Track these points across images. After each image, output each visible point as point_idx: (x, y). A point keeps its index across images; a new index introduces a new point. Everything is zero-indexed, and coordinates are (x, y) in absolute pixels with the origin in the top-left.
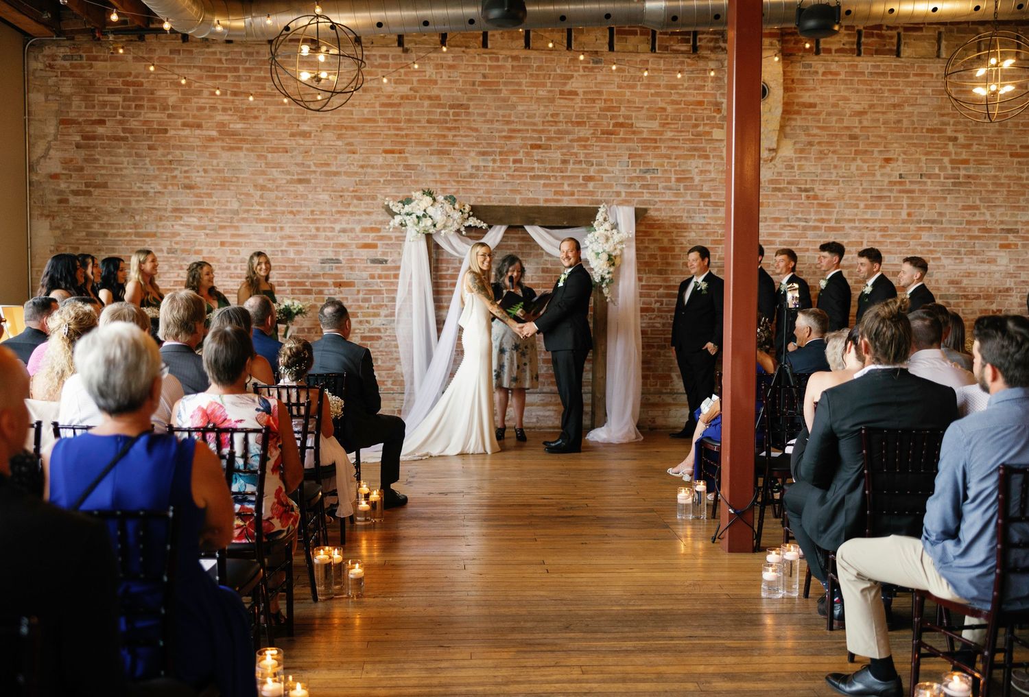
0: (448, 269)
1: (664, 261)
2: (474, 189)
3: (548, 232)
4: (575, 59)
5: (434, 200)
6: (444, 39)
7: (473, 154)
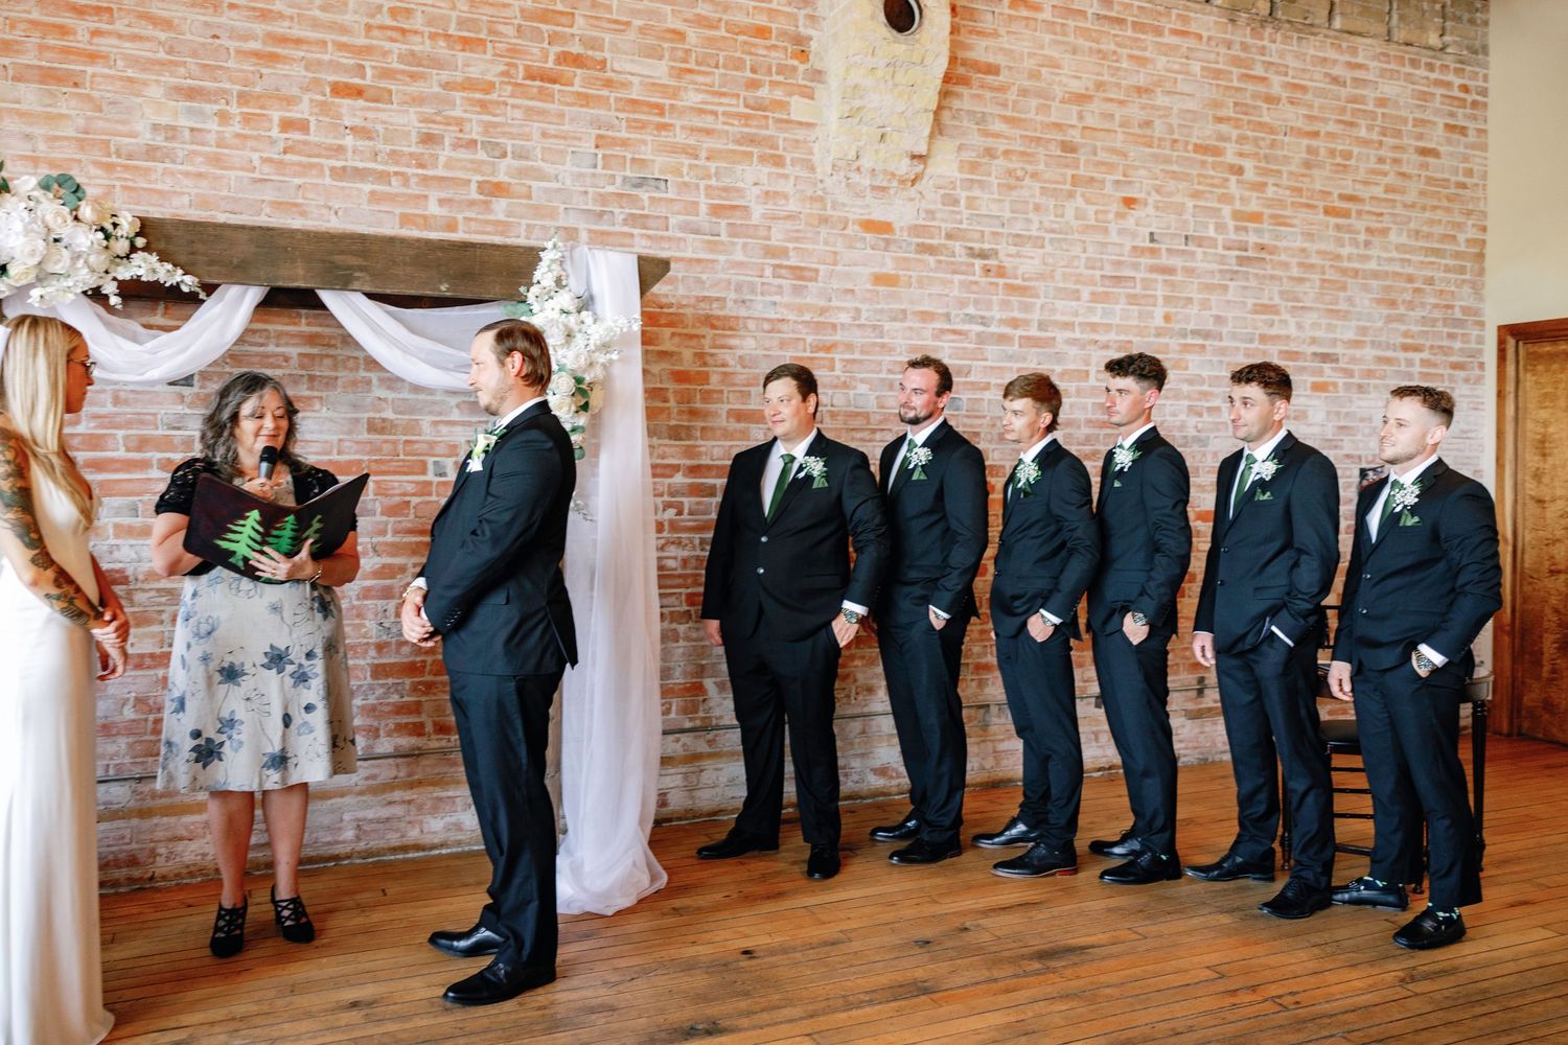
1: (685, 407)
2: (160, 193)
3: (388, 313)
7: (155, 92)
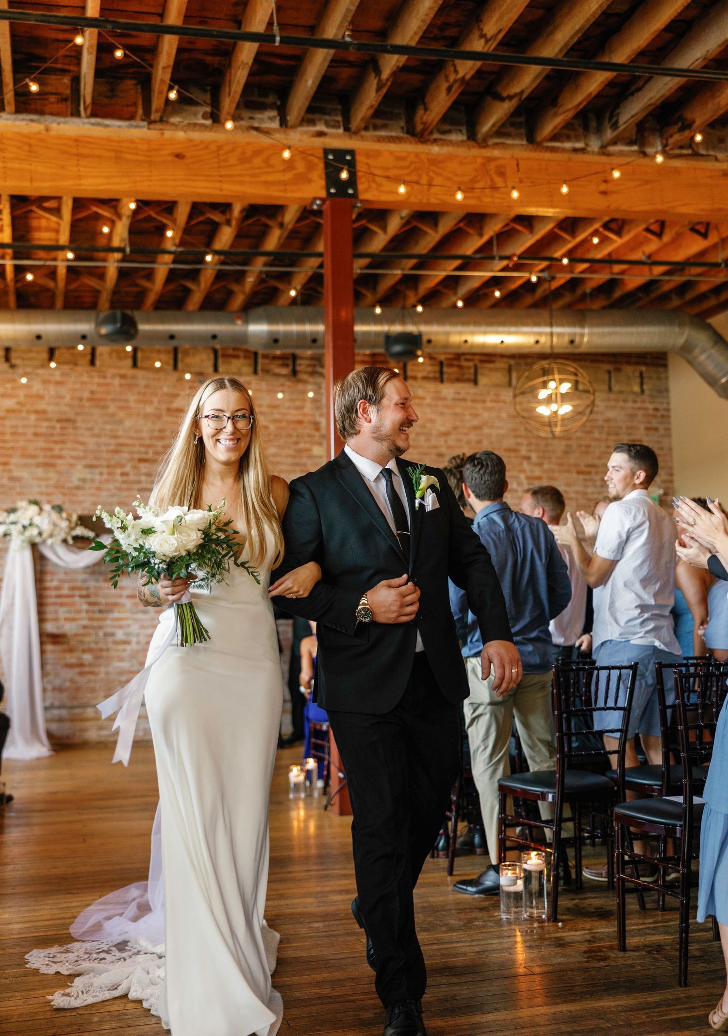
0: (52, 580)
2: (81, 501)
4: (181, 379)
5: (41, 509)
6: (52, 353)
7: (79, 467)
